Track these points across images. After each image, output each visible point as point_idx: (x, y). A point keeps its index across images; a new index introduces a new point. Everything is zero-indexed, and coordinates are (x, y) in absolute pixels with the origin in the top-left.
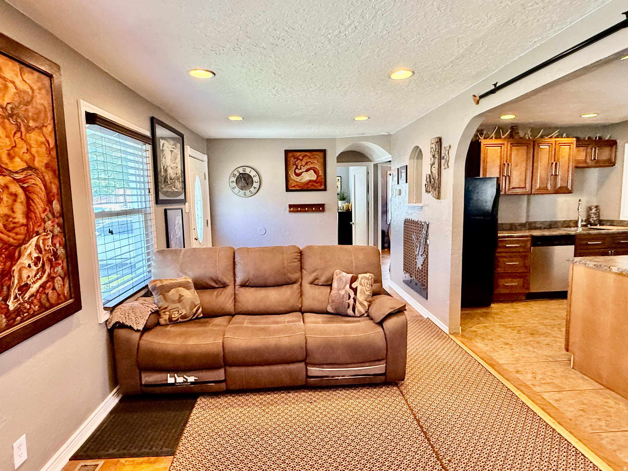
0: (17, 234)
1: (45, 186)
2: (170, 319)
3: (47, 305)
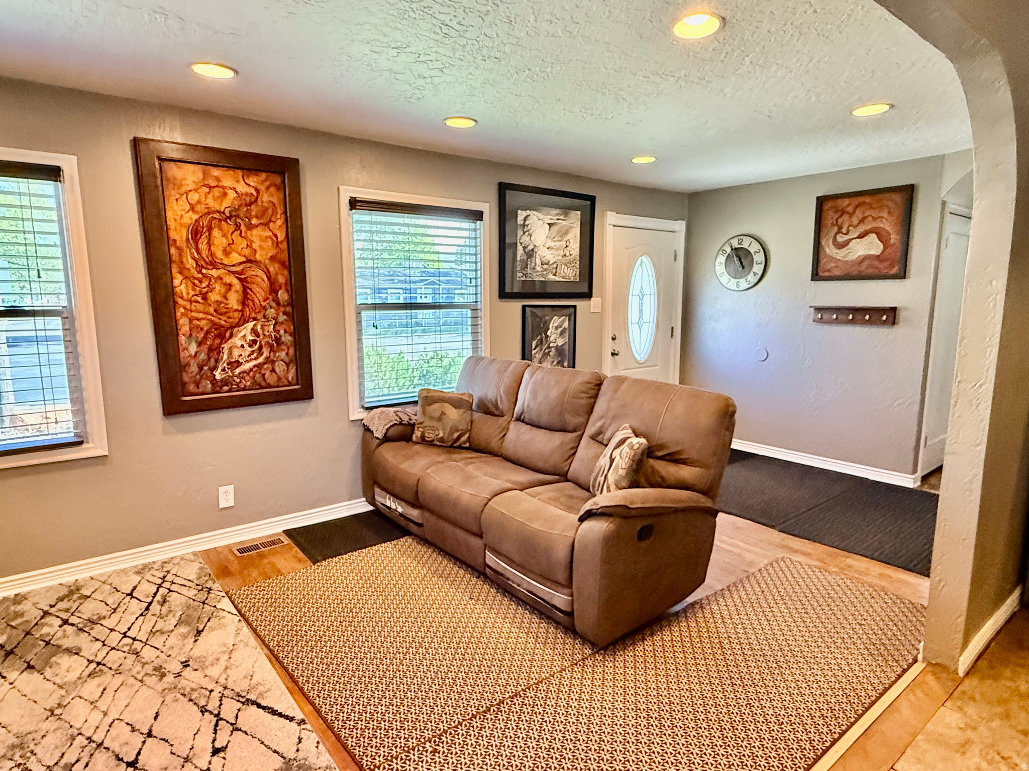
0: (229, 318)
1: (269, 278)
2: (423, 437)
3: (263, 384)
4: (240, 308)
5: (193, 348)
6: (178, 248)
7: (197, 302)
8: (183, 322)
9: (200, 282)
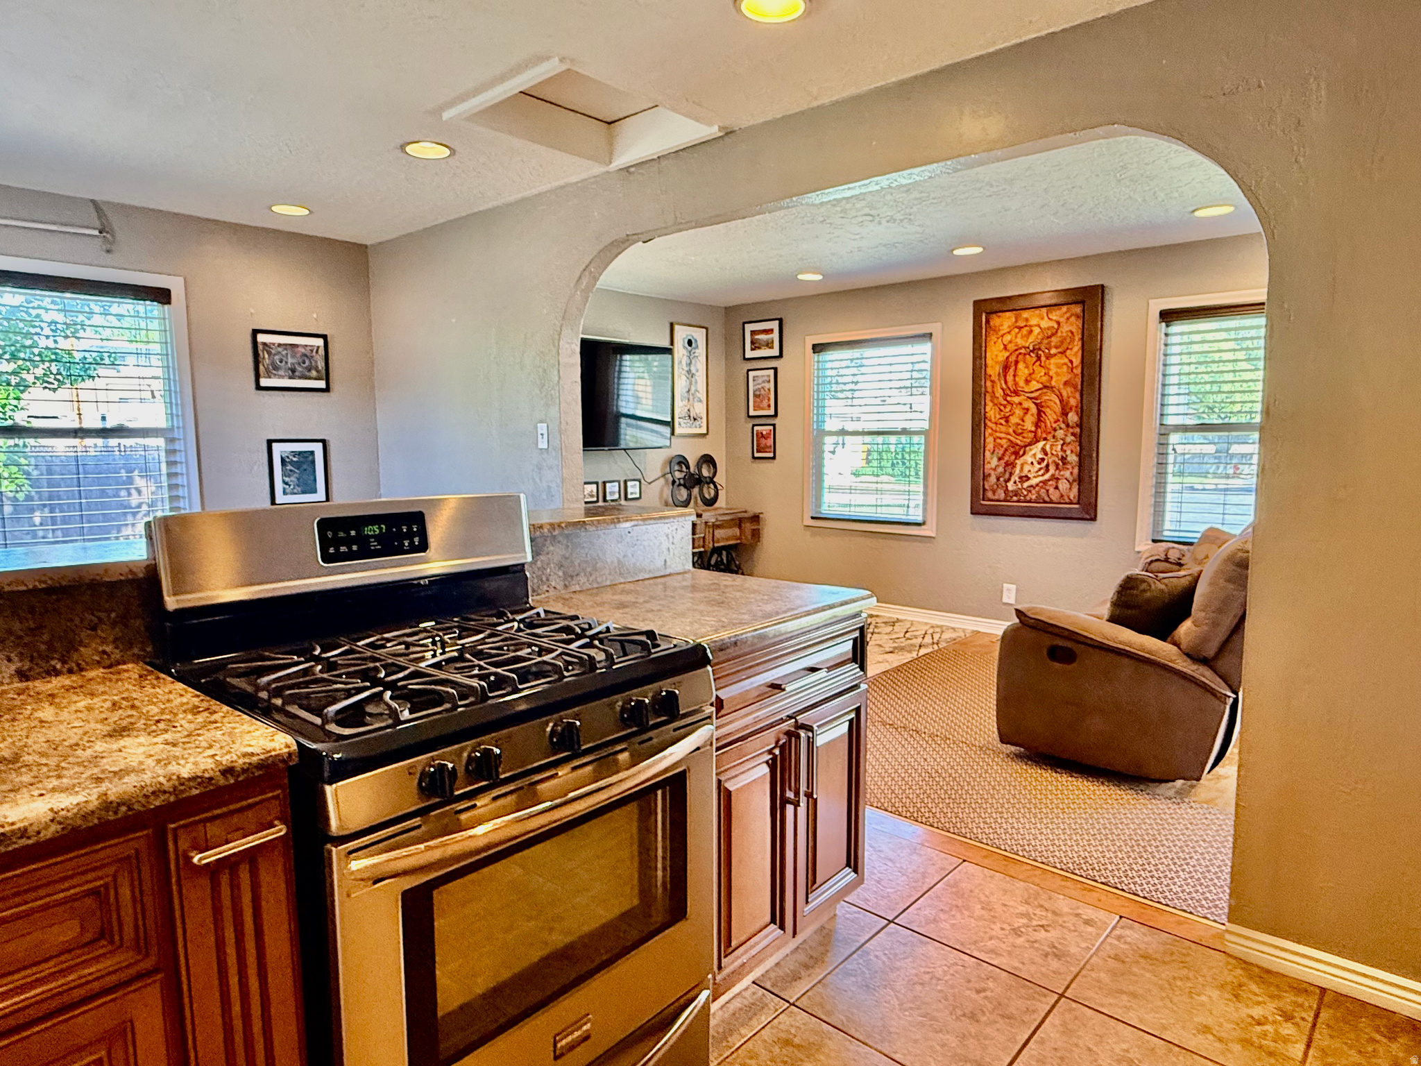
0: (1024, 438)
1: (1061, 401)
3: (1047, 499)
4: (1033, 429)
5: (994, 462)
6: (993, 382)
7: (1001, 424)
8: (990, 440)
9: (1005, 407)
